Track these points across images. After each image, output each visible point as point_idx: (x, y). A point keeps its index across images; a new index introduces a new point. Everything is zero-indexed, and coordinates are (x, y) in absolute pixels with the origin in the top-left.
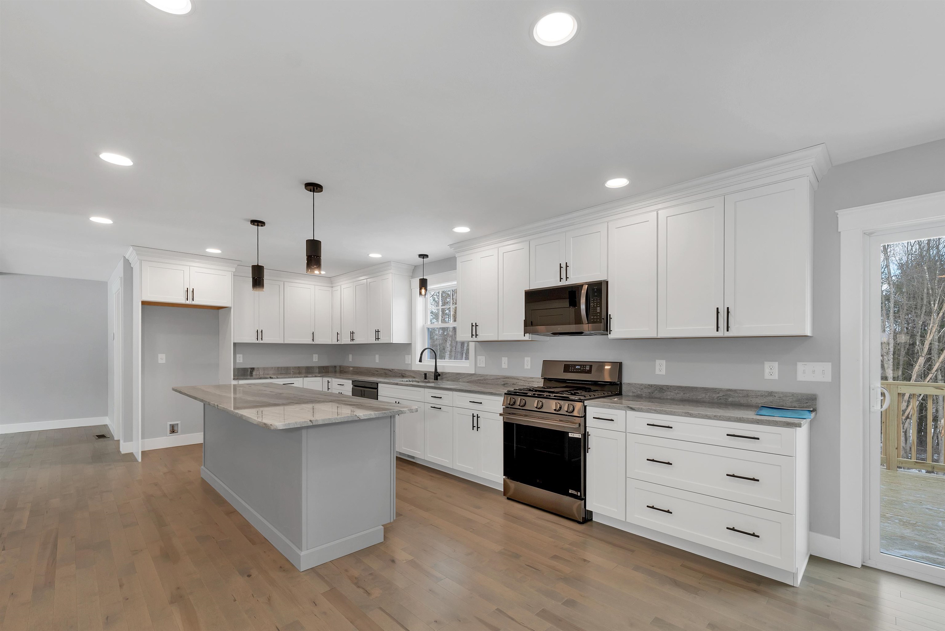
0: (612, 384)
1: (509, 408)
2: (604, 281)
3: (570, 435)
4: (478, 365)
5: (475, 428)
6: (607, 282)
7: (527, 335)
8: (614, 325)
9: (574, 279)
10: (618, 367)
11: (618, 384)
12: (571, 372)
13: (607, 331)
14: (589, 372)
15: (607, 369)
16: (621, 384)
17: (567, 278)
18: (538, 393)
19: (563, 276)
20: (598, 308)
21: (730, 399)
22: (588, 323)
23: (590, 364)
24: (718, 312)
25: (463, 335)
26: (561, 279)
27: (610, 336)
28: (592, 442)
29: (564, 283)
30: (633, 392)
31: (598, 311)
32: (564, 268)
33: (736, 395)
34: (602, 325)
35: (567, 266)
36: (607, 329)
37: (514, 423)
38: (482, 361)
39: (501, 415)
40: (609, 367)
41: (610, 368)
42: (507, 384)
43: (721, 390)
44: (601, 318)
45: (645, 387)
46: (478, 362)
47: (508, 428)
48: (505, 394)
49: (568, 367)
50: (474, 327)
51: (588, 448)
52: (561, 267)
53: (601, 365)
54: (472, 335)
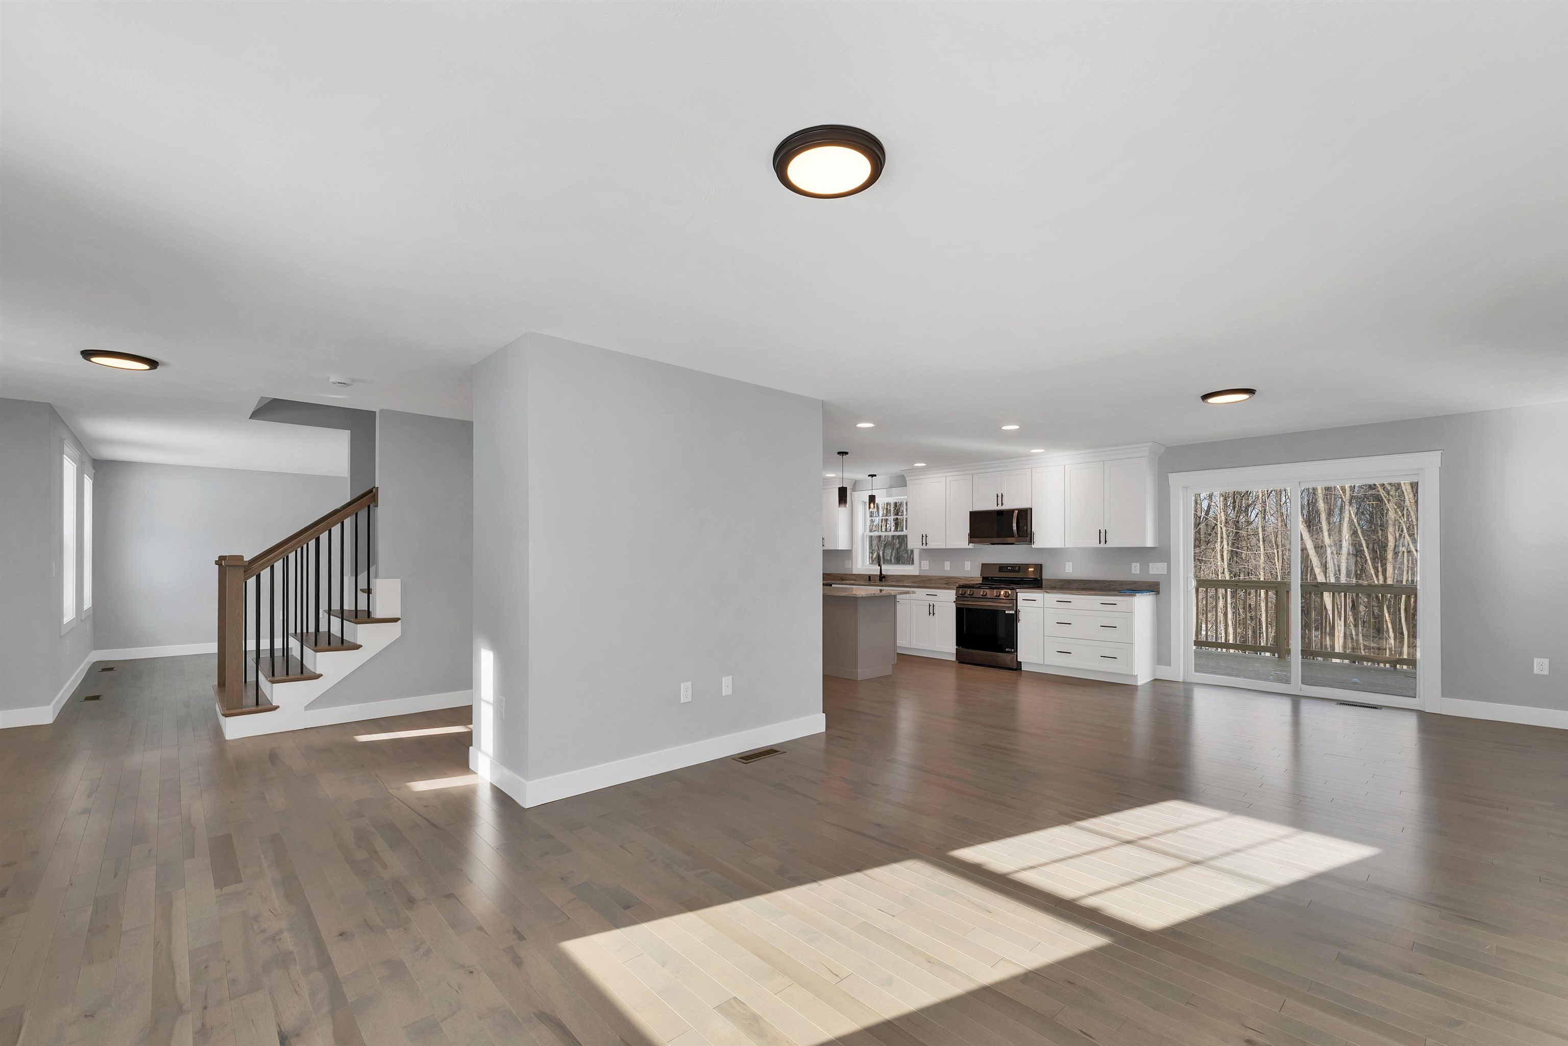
0: (1035, 580)
1: (959, 597)
2: (1029, 508)
3: (1007, 612)
4: (922, 568)
5: (932, 614)
6: (1031, 509)
7: (971, 544)
8: (1037, 538)
9: (1008, 505)
10: (1039, 568)
11: (1039, 580)
12: (1005, 572)
13: (1031, 542)
14: (1018, 571)
15: (1031, 571)
16: (1041, 579)
17: (1002, 504)
18: (979, 587)
19: (1000, 503)
20: (1025, 527)
21: (1112, 587)
22: (1018, 537)
23: (1019, 565)
24: (1100, 532)
25: (914, 543)
26: (998, 504)
27: (1033, 546)
28: (1021, 616)
29: (1000, 508)
30: (1050, 585)
31: (1025, 529)
32: (1000, 498)
33: (1116, 584)
34: (1028, 539)
35: (1002, 496)
36: (1031, 541)
37: (964, 608)
38: (926, 565)
39: (954, 602)
40: (1032, 569)
41: (1033, 571)
42: (950, 583)
43: (1107, 581)
44: (1027, 534)
45: (1058, 582)
46: (922, 565)
47: (960, 612)
48: (957, 587)
49: (1002, 568)
50: (924, 538)
51: (1019, 620)
52: (998, 496)
53: (1028, 566)
54: (923, 544)
